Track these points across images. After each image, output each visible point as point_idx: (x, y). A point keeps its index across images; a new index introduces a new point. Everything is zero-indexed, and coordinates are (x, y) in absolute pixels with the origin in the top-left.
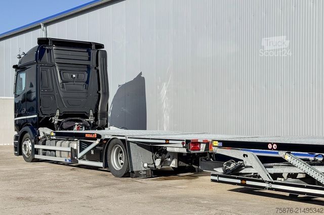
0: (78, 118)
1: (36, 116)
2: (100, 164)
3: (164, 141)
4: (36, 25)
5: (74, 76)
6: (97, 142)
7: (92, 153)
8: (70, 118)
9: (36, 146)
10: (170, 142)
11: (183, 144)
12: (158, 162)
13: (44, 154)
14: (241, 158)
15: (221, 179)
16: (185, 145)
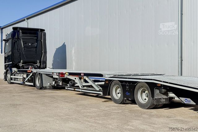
0: (32, 64)
1: (11, 63)
2: (32, 84)
3: (52, 73)
4: (23, 19)
5: (30, 44)
6: (31, 74)
7: (30, 79)
8: (28, 64)
9: (11, 77)
10: (54, 73)
11: (57, 74)
12: (54, 83)
13: (15, 80)
14: (74, 79)
15: (69, 89)
16: (58, 75)
